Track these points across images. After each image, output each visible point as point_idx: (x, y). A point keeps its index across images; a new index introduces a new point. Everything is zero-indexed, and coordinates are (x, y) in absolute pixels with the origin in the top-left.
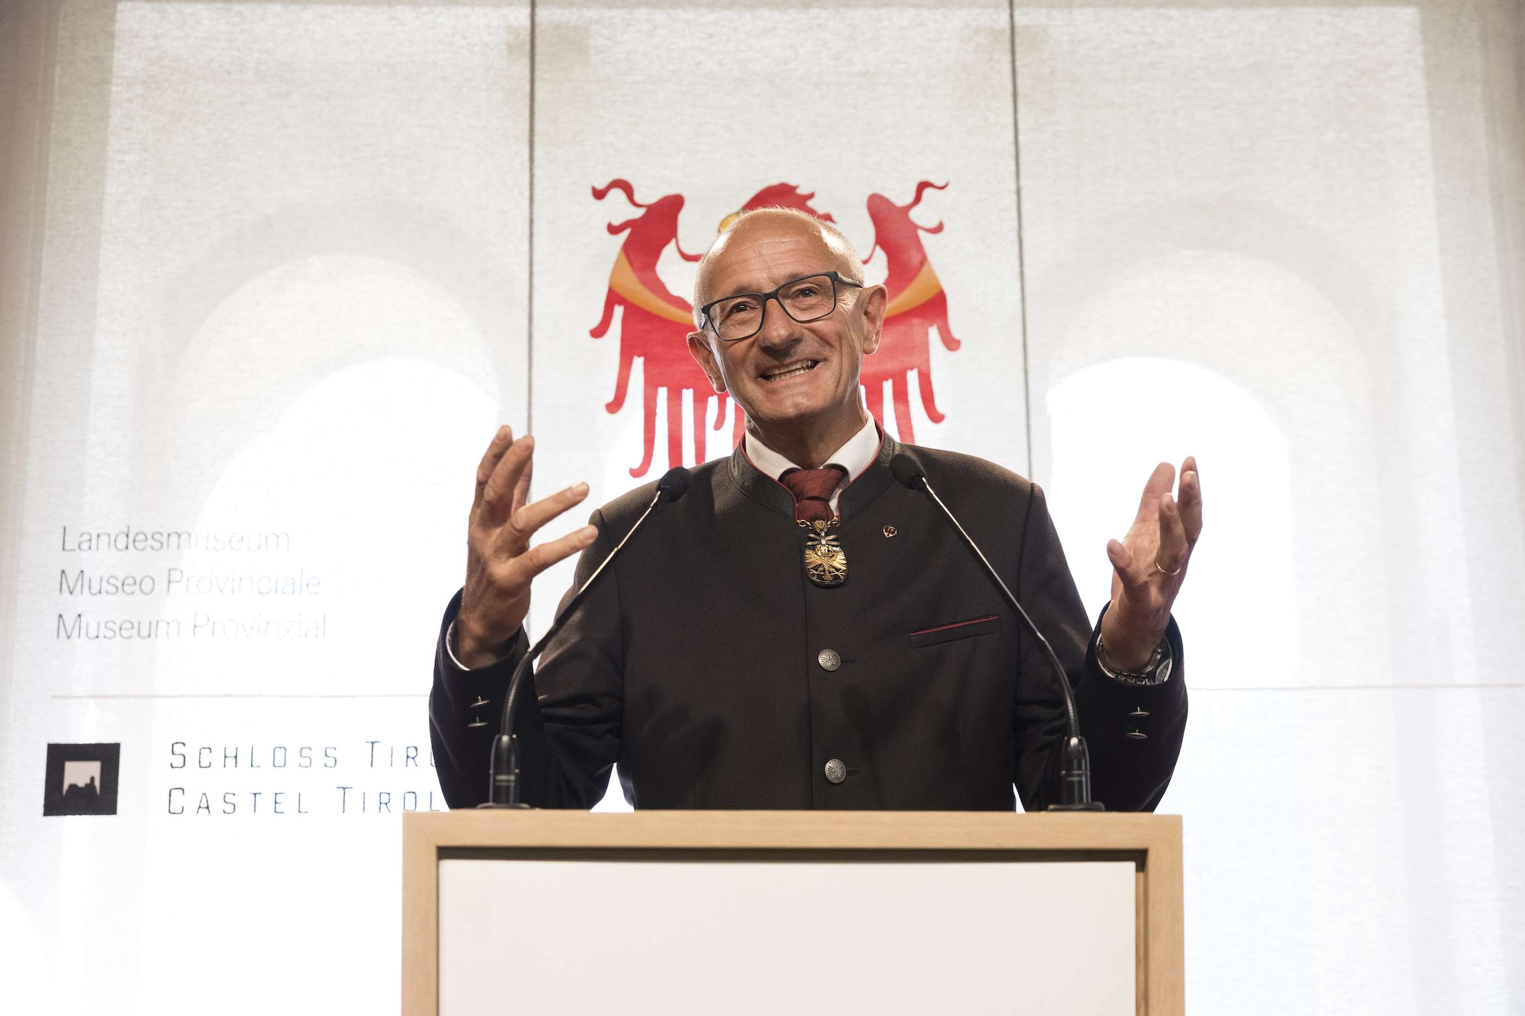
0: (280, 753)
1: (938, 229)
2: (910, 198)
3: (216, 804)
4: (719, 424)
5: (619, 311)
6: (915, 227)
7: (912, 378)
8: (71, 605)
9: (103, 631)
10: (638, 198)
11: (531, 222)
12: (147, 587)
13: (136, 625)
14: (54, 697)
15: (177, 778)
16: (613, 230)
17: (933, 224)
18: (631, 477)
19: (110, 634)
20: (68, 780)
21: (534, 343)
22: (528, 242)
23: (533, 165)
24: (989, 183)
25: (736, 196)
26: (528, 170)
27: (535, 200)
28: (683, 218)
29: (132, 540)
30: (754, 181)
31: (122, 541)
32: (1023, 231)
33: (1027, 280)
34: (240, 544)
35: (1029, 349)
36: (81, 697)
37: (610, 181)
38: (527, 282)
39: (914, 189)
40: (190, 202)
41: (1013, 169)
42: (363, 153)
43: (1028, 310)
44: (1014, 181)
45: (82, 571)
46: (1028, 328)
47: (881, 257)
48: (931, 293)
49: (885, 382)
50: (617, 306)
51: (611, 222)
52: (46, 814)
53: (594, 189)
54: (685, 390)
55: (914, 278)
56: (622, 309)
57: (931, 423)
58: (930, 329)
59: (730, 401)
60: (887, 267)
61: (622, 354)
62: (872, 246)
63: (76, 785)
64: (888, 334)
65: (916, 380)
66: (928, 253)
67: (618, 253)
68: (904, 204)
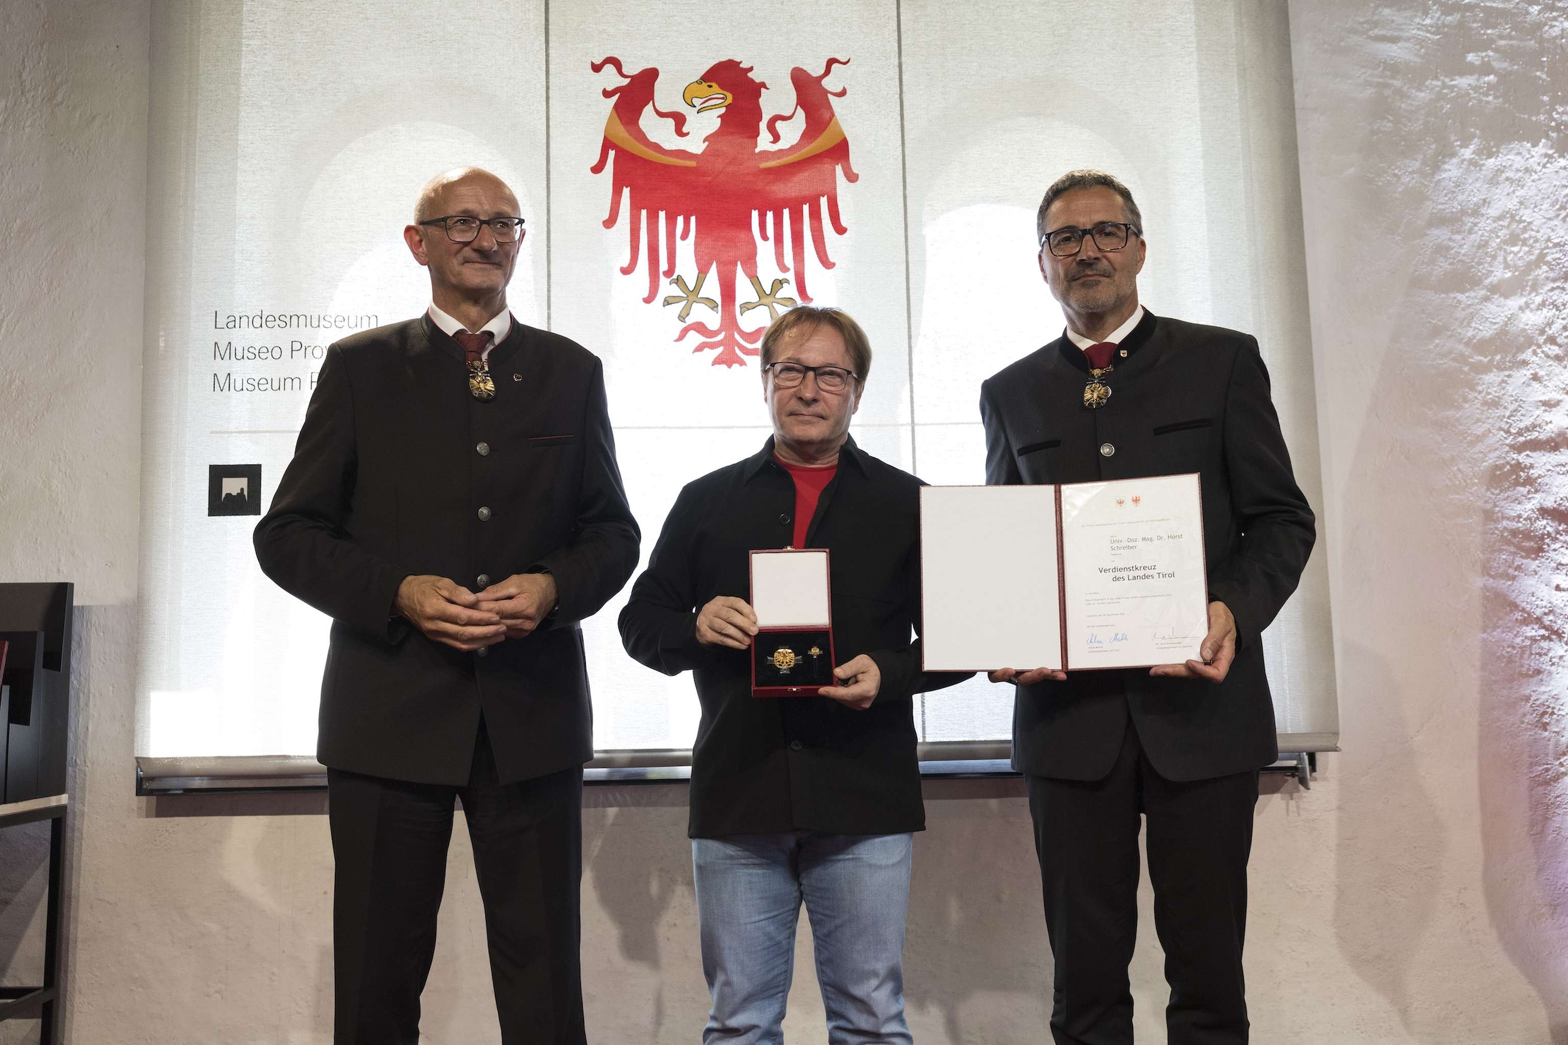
1: (843, 93)
2: (822, 71)
4: (685, 236)
5: (612, 154)
6: (826, 92)
7: (824, 201)
8: (222, 367)
9: (246, 386)
10: (625, 71)
11: (548, 88)
12: (276, 355)
13: (270, 382)
14: (212, 432)
16: (607, 94)
17: (839, 90)
18: (621, 274)
19: (251, 388)
20: (225, 492)
21: (551, 177)
22: (545, 103)
23: (548, 46)
24: (879, 60)
25: (697, 69)
26: (545, 50)
27: (550, 72)
28: (658, 85)
29: (264, 320)
30: (709, 58)
31: (257, 322)
32: (904, 95)
33: (906, 131)
34: (342, 324)
35: (908, 180)
36: (232, 432)
37: (604, 58)
38: (545, 132)
39: (825, 64)
40: (299, 75)
41: (896, 49)
42: (424, 39)
43: (907, 152)
44: (897, 58)
45: (230, 343)
46: (907, 166)
47: (801, 114)
48: (837, 140)
49: (804, 205)
50: (610, 150)
51: (605, 89)
52: (210, 514)
53: (593, 65)
54: (660, 212)
55: (824, 130)
56: (614, 152)
57: (836, 234)
58: (837, 166)
59: (693, 219)
60: (804, 122)
61: (614, 185)
62: (795, 106)
63: (230, 494)
64: (806, 170)
65: (826, 203)
66: (835, 111)
67: (610, 111)
68: (818, 75)
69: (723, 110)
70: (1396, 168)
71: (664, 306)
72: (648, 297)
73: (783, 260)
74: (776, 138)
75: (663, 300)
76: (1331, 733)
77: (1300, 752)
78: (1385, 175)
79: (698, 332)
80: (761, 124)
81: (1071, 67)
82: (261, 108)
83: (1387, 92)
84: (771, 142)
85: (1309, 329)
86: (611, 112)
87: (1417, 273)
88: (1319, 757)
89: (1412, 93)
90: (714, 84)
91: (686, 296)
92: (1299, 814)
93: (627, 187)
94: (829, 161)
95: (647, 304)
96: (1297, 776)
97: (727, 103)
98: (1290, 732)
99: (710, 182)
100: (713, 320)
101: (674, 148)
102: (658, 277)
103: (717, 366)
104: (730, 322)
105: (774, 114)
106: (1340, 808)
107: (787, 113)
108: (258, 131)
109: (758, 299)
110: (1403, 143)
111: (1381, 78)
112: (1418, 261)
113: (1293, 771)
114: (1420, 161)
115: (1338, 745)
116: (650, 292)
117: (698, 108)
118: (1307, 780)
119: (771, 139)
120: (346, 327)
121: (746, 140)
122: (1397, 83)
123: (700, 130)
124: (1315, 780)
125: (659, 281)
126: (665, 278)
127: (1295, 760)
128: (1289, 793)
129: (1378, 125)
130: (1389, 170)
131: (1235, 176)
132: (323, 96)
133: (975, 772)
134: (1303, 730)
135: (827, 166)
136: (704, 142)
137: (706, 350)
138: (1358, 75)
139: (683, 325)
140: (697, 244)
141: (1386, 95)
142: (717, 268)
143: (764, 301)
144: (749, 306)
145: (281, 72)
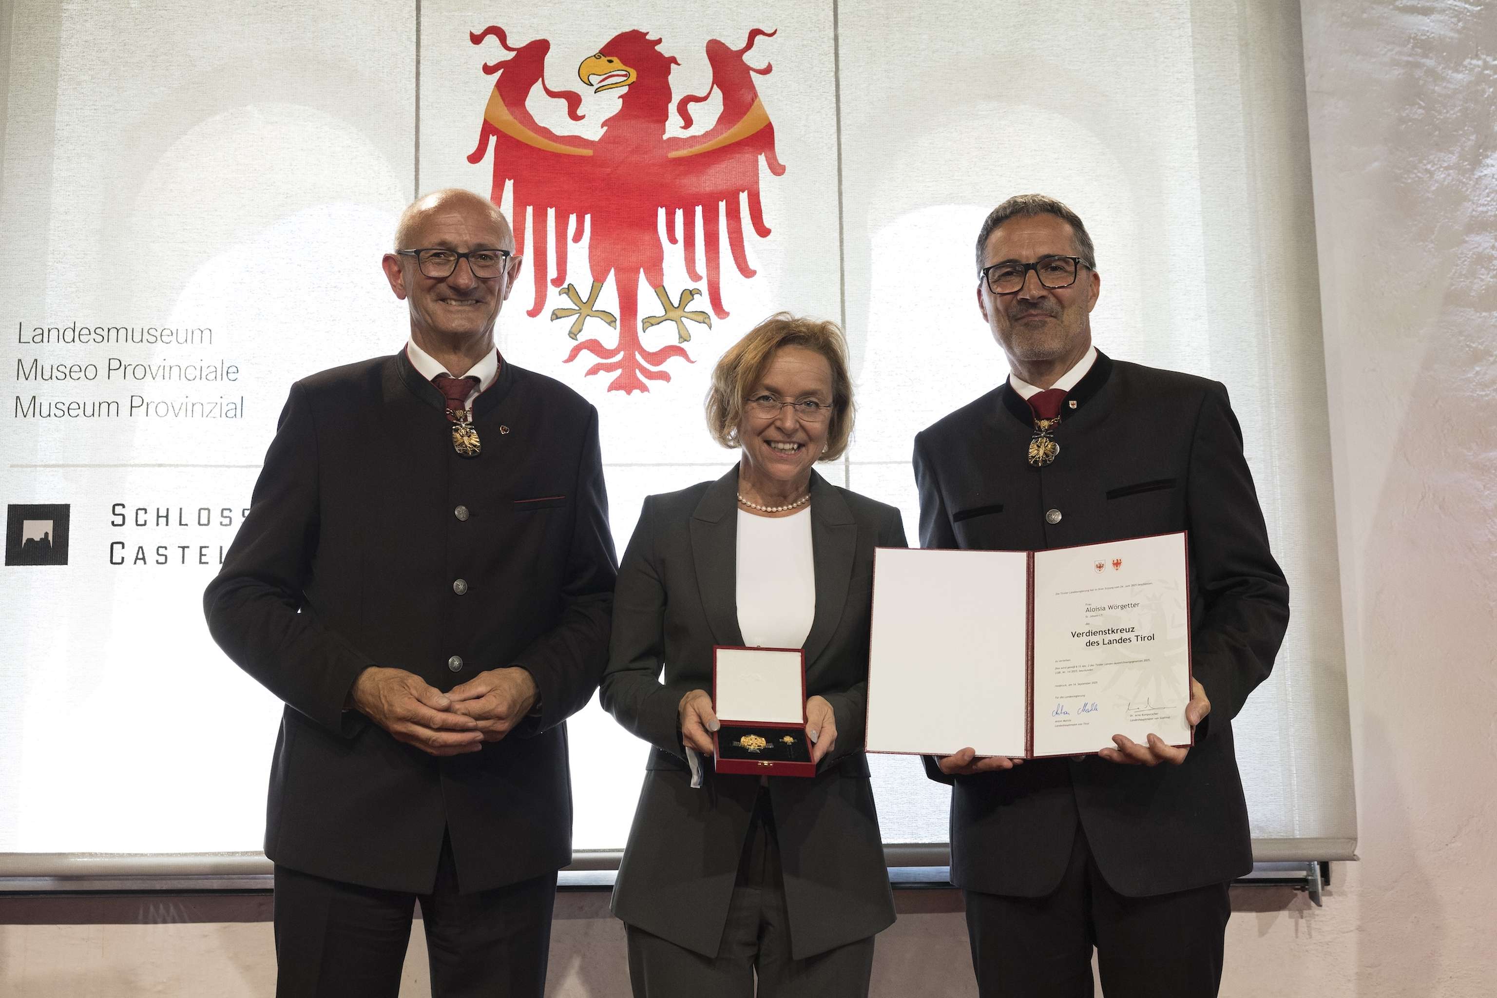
0: (204, 514)
1: (767, 70)
2: (743, 44)
3: (151, 556)
4: (577, 238)
5: (493, 140)
6: (749, 68)
7: (744, 197)
8: (27, 389)
9: (54, 410)
10: (510, 42)
11: (418, 62)
12: (91, 375)
13: (82, 406)
14: (12, 466)
15: (118, 534)
16: (488, 70)
17: (763, 66)
19: (60, 413)
20: (26, 535)
21: (420, 167)
22: (415, 80)
23: (420, 13)
24: (811, 31)
25: (595, 41)
26: (415, 18)
27: (422, 44)
28: (549, 59)
29: (77, 334)
30: (609, 28)
31: (69, 335)
32: (840, 72)
33: (842, 115)
34: (170, 338)
35: (843, 173)
36: (36, 466)
37: (485, 28)
38: (414, 114)
39: (747, 36)
40: (125, 45)
41: (832, 18)
42: (273, 4)
43: (843, 140)
44: (833, 29)
45: (36, 360)
46: (843, 156)
47: (717, 95)
48: (761, 126)
49: (720, 202)
50: (491, 136)
51: (486, 63)
52: (7, 564)
53: (472, 35)
54: (549, 209)
55: (745, 113)
56: (495, 137)
57: (758, 237)
58: (759, 156)
59: (588, 218)
60: (722, 104)
61: (494, 176)
62: (710, 85)
63: (32, 539)
64: (723, 161)
65: (747, 200)
66: (758, 91)
67: (492, 90)
68: (738, 49)
69: (625, 89)
70: (1429, 163)
71: (552, 320)
72: (534, 309)
73: (694, 267)
74: (688, 122)
75: (551, 313)
76: (1349, 838)
77: (1311, 861)
78: (1416, 171)
79: (592, 351)
80: (670, 106)
81: (1039, 41)
82: (79, 83)
83: (1418, 73)
84: (682, 128)
85: (1322, 352)
86: (493, 92)
87: (1453, 287)
88: (1334, 867)
89: (1448, 75)
90: (615, 59)
91: (578, 308)
92: (1311, 937)
93: (510, 180)
94: (751, 150)
95: (531, 318)
96: (1307, 889)
97: (630, 81)
98: (1298, 837)
99: (608, 174)
100: (610, 337)
101: (566, 134)
102: (546, 287)
103: (614, 392)
104: (630, 340)
105: (686, 94)
106: (1360, 929)
107: (702, 94)
108: (75, 111)
109: (664, 313)
110: (1437, 133)
111: (1410, 55)
112: (1456, 272)
113: (1303, 884)
114: (1457, 155)
115: (1356, 853)
116: (535, 304)
117: (596, 87)
118: (1319, 896)
119: (682, 123)
120: (174, 342)
121: (652, 126)
122: (1430, 63)
123: (597, 113)
124: (1330, 894)
125: (546, 291)
126: (553, 287)
127: (1304, 870)
128: (1298, 910)
129: (1407, 111)
130: (1421, 165)
131: (1234, 171)
132: (153, 70)
133: (917, 881)
134: (1314, 835)
135: (748, 156)
136: (602, 127)
137: (602, 372)
138: (1383, 52)
139: (575, 343)
140: (591, 247)
141: (1417, 76)
142: (615, 275)
143: (671, 314)
144: (653, 321)
145: (103, 41)
